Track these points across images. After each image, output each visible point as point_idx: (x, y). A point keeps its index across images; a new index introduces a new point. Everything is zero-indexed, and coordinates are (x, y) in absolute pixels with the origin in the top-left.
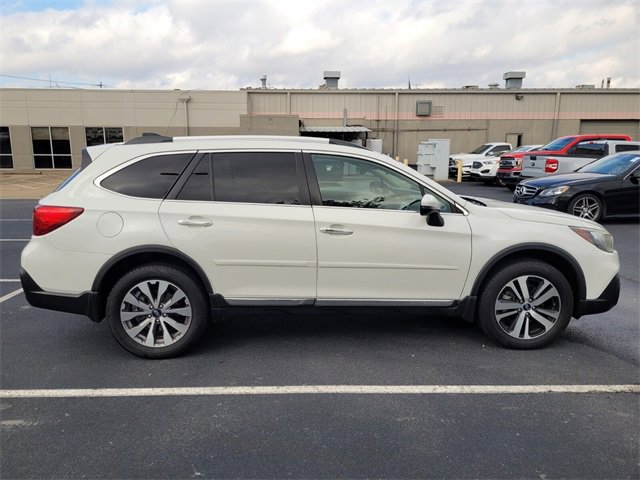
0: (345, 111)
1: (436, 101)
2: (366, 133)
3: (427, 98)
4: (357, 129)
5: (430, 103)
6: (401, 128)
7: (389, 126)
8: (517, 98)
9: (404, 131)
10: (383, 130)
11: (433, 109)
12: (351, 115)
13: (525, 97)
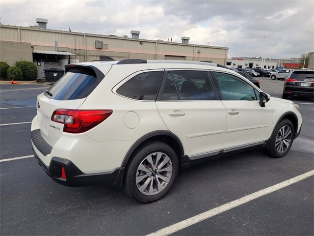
0: (56, 42)
1: (105, 41)
2: (69, 55)
3: (100, 40)
4: (64, 53)
5: (102, 42)
6: (88, 54)
7: (82, 53)
8: (141, 44)
9: (90, 56)
10: (79, 55)
11: (104, 45)
12: (60, 45)
13: (144, 43)
